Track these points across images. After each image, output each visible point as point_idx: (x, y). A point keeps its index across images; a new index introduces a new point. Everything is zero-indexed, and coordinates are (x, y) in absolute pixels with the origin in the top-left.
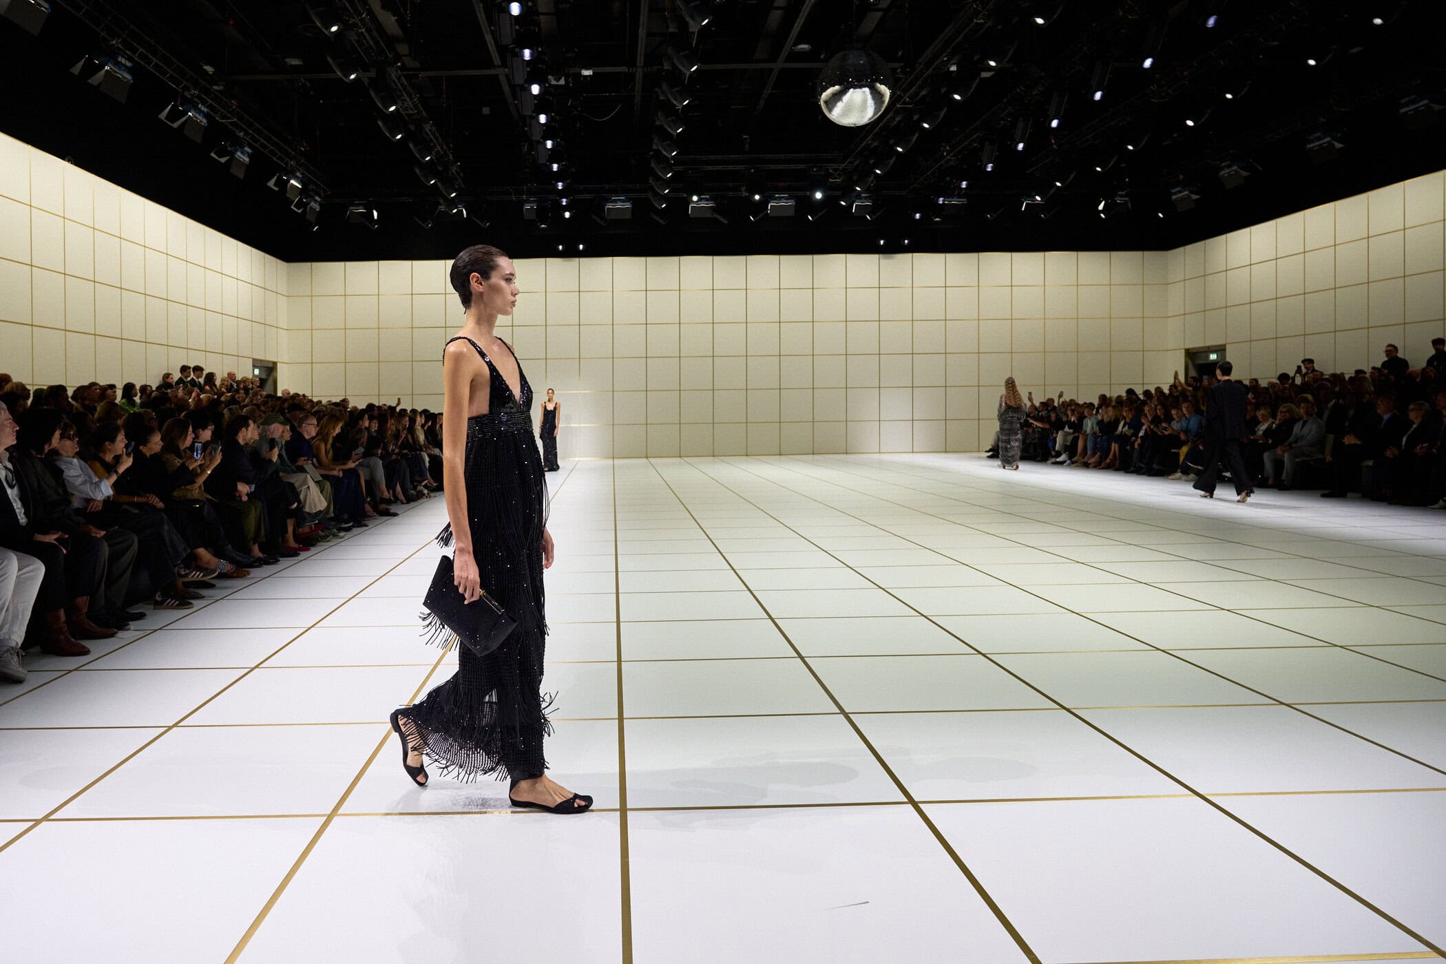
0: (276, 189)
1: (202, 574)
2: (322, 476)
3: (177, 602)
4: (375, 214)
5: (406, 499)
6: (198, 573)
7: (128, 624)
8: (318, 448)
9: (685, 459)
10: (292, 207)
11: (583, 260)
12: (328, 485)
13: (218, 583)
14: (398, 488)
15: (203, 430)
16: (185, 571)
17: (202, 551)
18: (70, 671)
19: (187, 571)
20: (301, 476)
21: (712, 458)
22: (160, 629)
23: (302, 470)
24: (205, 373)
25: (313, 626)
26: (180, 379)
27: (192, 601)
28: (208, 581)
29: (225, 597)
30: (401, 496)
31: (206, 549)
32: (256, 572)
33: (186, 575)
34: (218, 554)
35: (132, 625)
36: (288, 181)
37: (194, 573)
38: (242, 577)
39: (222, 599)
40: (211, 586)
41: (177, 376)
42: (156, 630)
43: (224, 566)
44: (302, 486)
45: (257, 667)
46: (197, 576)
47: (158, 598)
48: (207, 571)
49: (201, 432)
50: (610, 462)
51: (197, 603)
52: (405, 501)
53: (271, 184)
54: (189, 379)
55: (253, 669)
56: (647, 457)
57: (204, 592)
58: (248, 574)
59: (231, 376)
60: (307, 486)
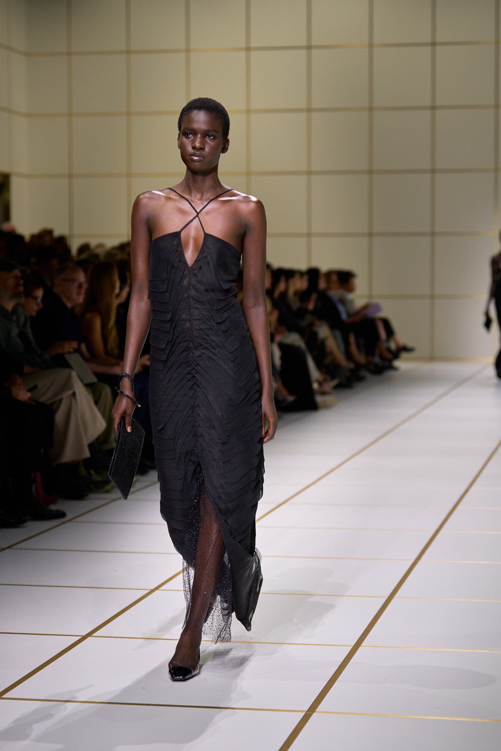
12: (107, 391)
20: (59, 375)
44: (59, 391)
60: (70, 392)
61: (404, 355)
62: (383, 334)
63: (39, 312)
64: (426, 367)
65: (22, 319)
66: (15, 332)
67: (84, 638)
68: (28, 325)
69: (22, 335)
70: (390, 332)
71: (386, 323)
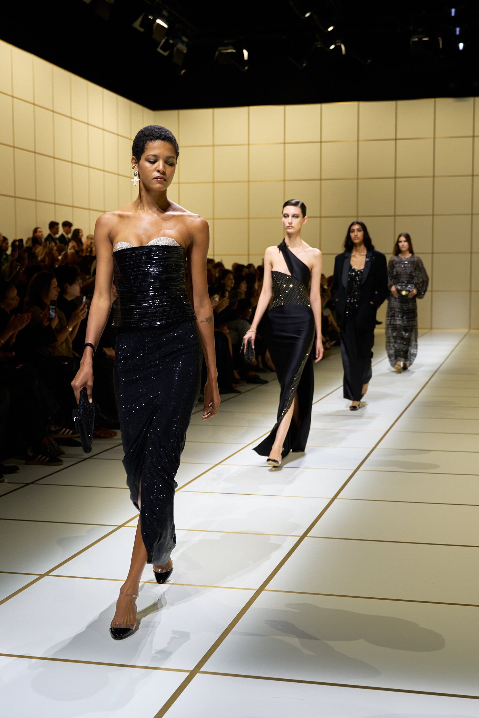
0: (142, 30)
4: (246, 53)
7: (3, 477)
10: (159, 50)
15: (71, 284)
16: (55, 428)
19: (58, 428)
24: (73, 228)
26: (49, 236)
27: (62, 458)
28: (75, 439)
33: (57, 432)
35: (6, 477)
36: (154, 20)
38: (109, 437)
41: (46, 232)
46: (67, 432)
47: (30, 454)
49: (69, 287)
53: (137, 24)
54: (57, 236)
58: (115, 435)
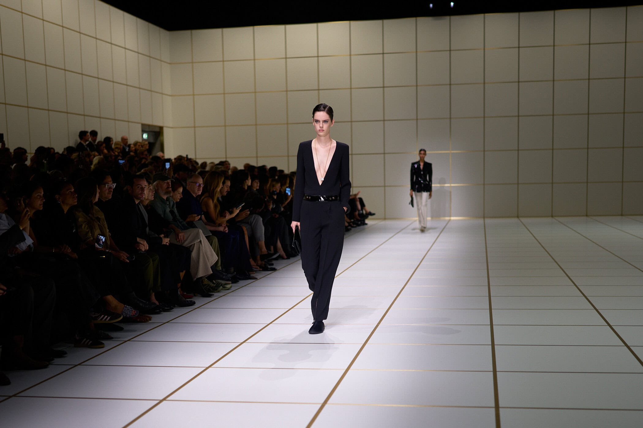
1: (109, 318)
2: (211, 231)
3: (91, 342)
5: (286, 255)
6: (106, 316)
7: (53, 360)
8: (207, 206)
9: (556, 218)
11: (454, 18)
12: (216, 240)
13: (126, 327)
14: (279, 244)
16: (94, 315)
17: (110, 298)
18: (10, 397)
19: (97, 315)
20: (193, 232)
21: (585, 218)
22: (80, 364)
23: (192, 225)
25: (210, 366)
26: (80, 143)
27: (103, 342)
28: (117, 324)
29: (131, 339)
30: (282, 252)
31: (113, 296)
32: (156, 318)
33: (96, 318)
34: (124, 300)
35: (57, 361)
37: (103, 316)
38: (145, 322)
39: (129, 340)
40: (121, 329)
41: (77, 140)
42: (76, 366)
43: (130, 311)
44: (193, 240)
45: (164, 399)
46: (105, 319)
48: (114, 315)
50: (481, 221)
51: (108, 344)
52: (285, 257)
54: (87, 143)
55: (161, 401)
56: (518, 217)
57: (113, 334)
58: (150, 320)
59: (124, 140)
60: (199, 240)
61: (370, 217)
62: (359, 207)
63: (181, 199)
64: (382, 223)
65: (172, 203)
66: (168, 210)
67: (207, 368)
68: (175, 206)
69: (172, 212)
70: (363, 205)
71: (361, 200)
